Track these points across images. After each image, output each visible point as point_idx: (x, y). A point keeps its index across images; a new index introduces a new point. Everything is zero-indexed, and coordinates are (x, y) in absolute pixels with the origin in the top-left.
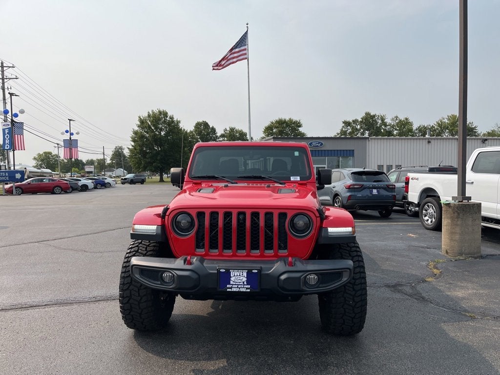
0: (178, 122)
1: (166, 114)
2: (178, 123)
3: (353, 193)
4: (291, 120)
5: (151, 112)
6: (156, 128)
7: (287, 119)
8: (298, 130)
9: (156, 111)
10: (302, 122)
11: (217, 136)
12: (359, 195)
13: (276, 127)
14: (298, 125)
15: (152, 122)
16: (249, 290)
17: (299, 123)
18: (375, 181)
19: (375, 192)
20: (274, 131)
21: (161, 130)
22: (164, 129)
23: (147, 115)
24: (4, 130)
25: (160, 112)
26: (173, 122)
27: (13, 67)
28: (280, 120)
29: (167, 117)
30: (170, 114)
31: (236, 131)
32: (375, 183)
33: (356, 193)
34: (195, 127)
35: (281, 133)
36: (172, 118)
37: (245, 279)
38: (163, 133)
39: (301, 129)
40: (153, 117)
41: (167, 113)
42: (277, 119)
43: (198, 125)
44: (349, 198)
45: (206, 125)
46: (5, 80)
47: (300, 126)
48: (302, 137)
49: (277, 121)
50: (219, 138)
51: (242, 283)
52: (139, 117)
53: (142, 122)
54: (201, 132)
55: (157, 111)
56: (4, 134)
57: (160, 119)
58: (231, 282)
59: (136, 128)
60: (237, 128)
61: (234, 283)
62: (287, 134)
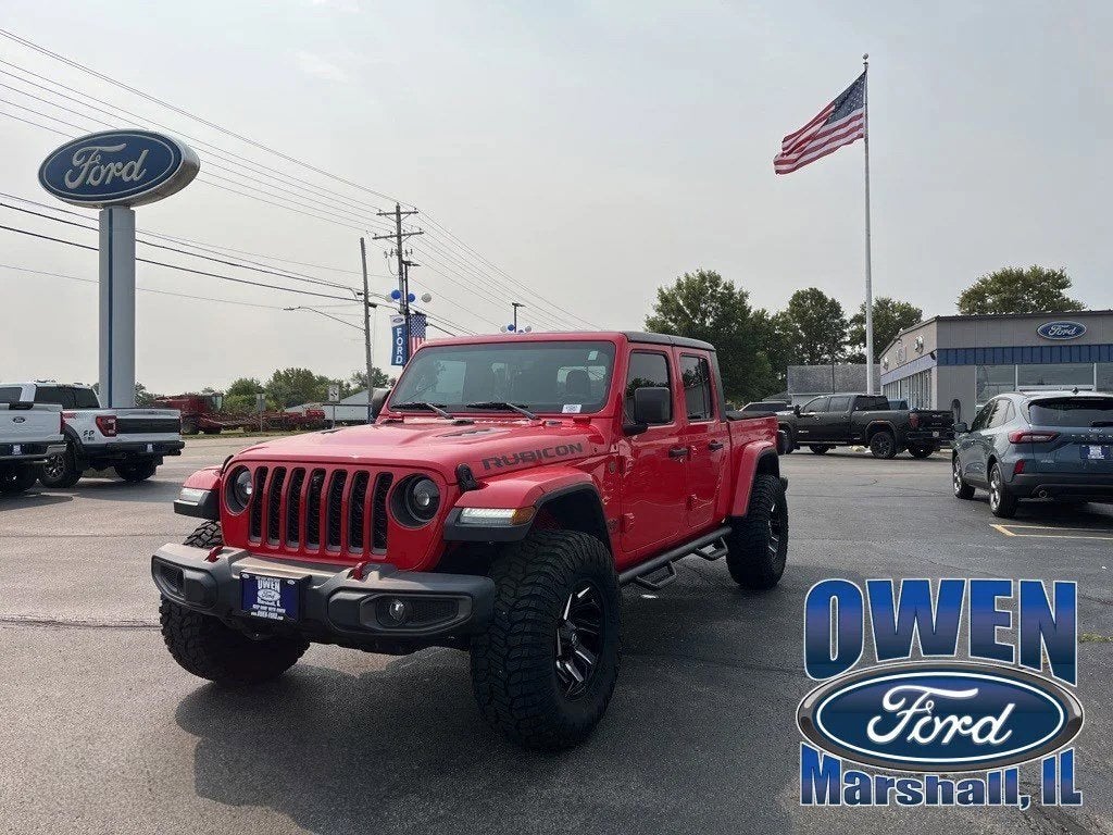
0: (744, 296)
1: (715, 280)
2: (742, 296)
3: (1029, 456)
4: (1037, 273)
5: (683, 280)
6: (695, 311)
7: (1026, 270)
8: (1060, 294)
9: (694, 275)
10: (1068, 274)
11: (843, 322)
12: (1046, 459)
13: (993, 293)
14: (1060, 281)
15: (685, 299)
16: (281, 618)
17: (1061, 277)
18: (1095, 425)
19: (1095, 452)
20: (989, 301)
21: (705, 314)
22: (710, 312)
23: (674, 285)
24: (394, 329)
25: (703, 277)
26: (731, 295)
27: (415, 213)
28: (1005, 273)
29: (717, 285)
30: (725, 279)
31: (893, 306)
32: (1096, 430)
33: (1038, 456)
34: (792, 303)
35: (1008, 304)
36: (729, 288)
37: (277, 596)
38: (709, 321)
39: (1066, 293)
40: (688, 288)
41: (718, 278)
42: (998, 271)
43: (799, 299)
44: (1019, 467)
45: (817, 296)
46: (403, 238)
47: (1064, 285)
48: (1076, 311)
49: (996, 277)
50: (848, 326)
51: (273, 604)
52: (660, 290)
53: (665, 299)
54: (805, 313)
55: (696, 274)
56: (395, 337)
57: (702, 292)
58: (259, 600)
59: (653, 314)
60: (895, 300)
61: (263, 602)
62: (1026, 307)
